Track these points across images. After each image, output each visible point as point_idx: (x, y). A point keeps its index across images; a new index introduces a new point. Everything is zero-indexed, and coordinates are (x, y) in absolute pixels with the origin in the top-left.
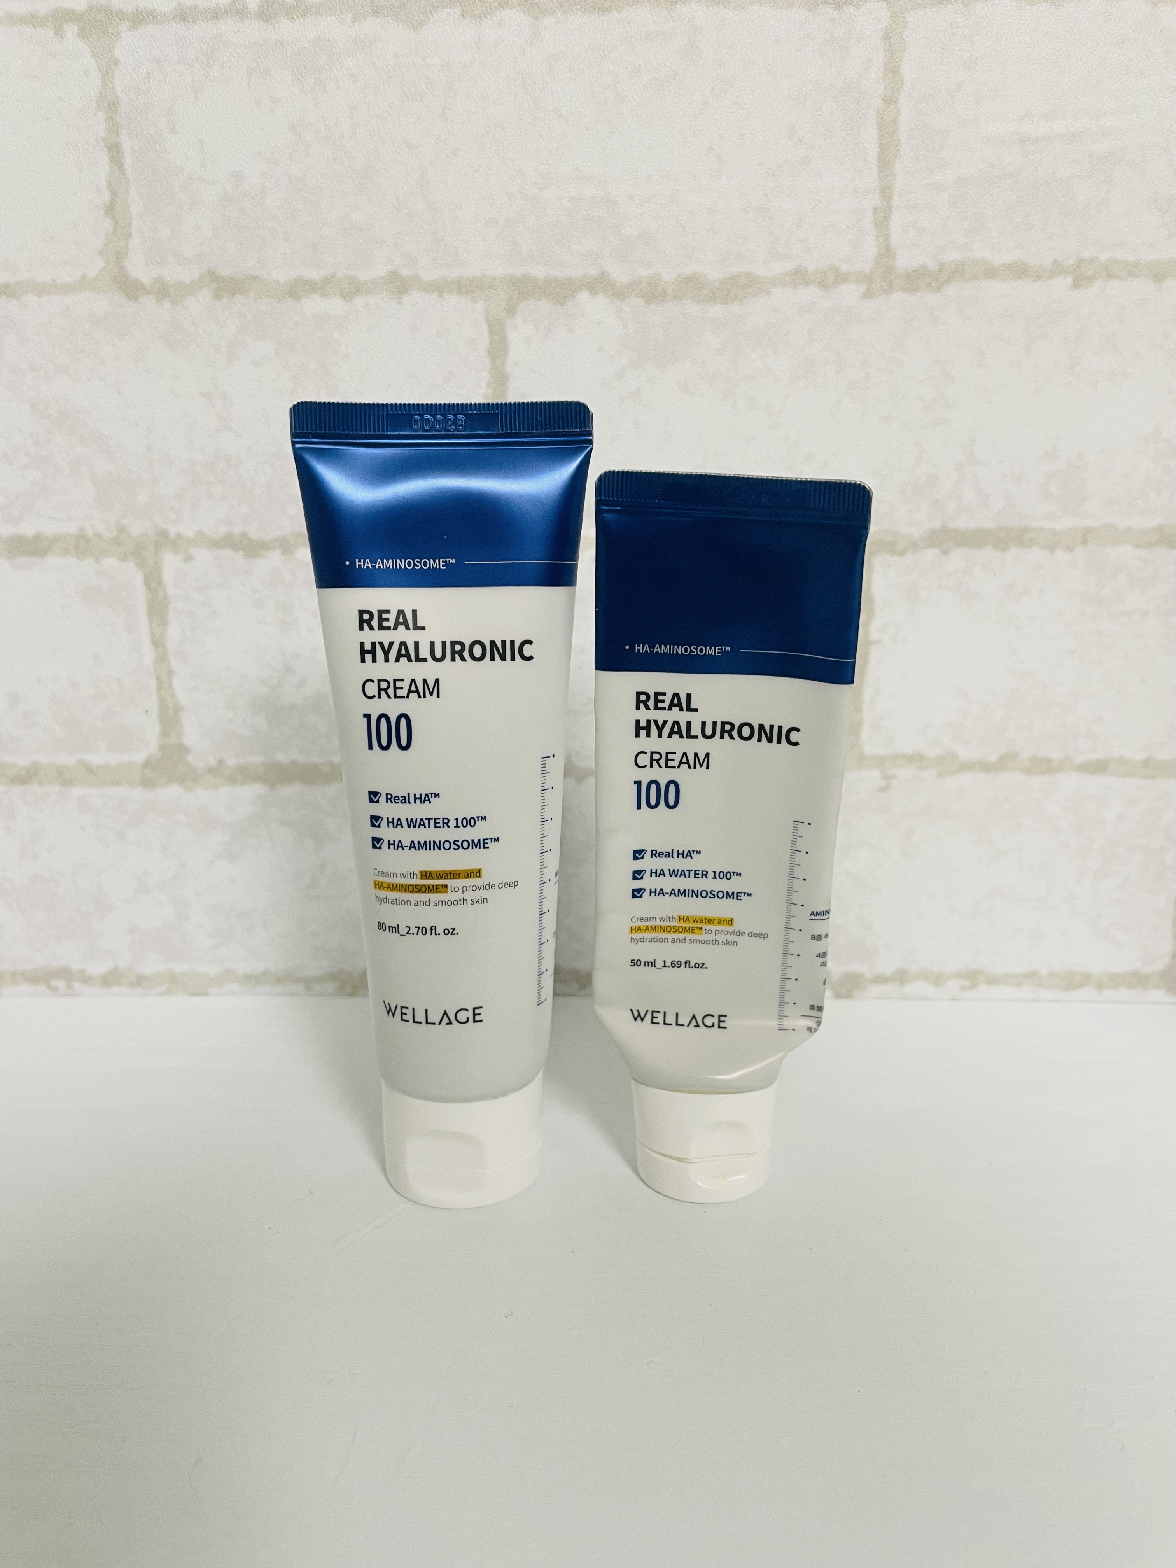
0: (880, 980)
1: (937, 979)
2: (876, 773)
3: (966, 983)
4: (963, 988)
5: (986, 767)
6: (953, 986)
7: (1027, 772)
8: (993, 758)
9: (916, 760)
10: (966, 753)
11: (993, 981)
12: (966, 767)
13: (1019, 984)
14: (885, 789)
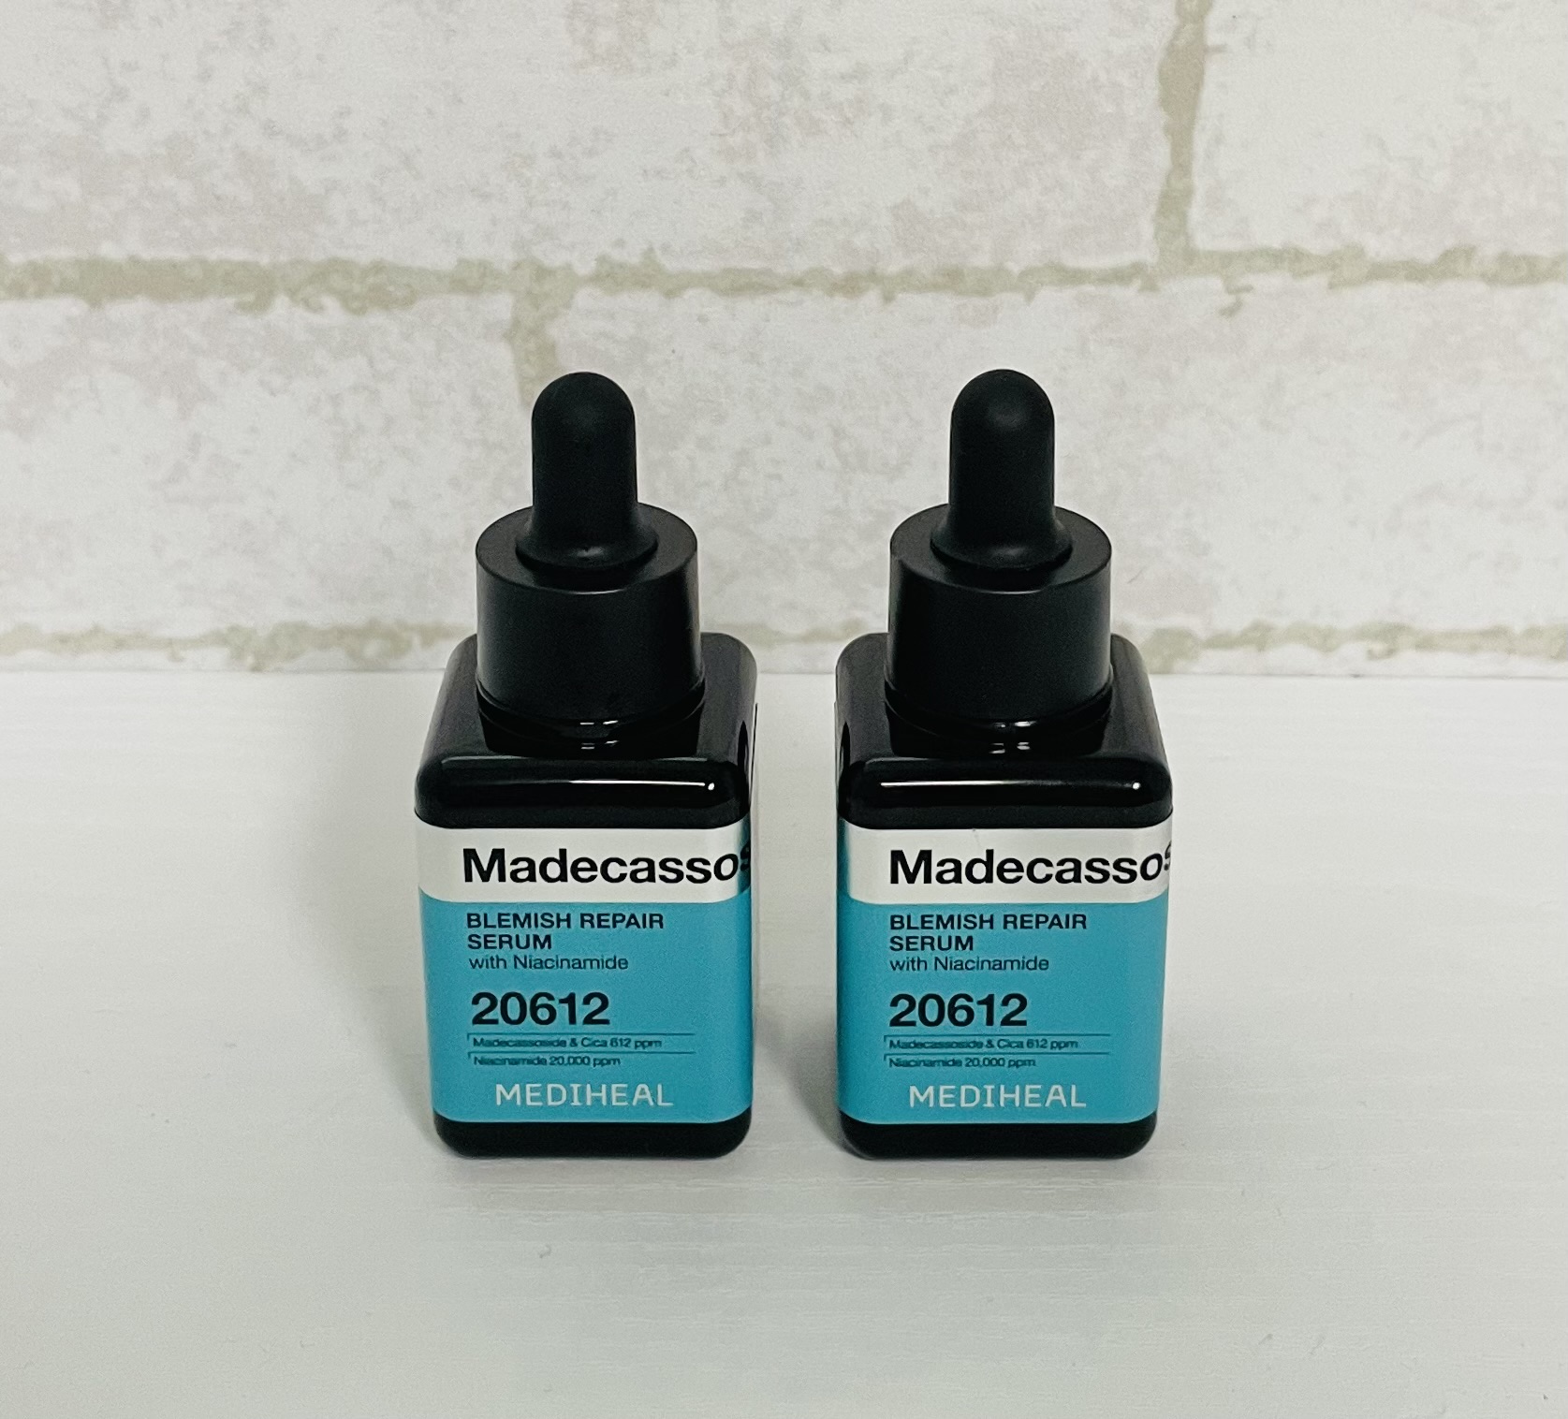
0: (1221, 641)
1: (1325, 641)
2: (1216, 283)
3: (1378, 647)
4: (1371, 655)
5: (1415, 272)
6: (1354, 652)
7: (1492, 279)
8: (1429, 255)
9: (1290, 259)
10: (1379, 247)
11: (1426, 643)
12: (1380, 272)
13: (1474, 649)
14: (1230, 312)
